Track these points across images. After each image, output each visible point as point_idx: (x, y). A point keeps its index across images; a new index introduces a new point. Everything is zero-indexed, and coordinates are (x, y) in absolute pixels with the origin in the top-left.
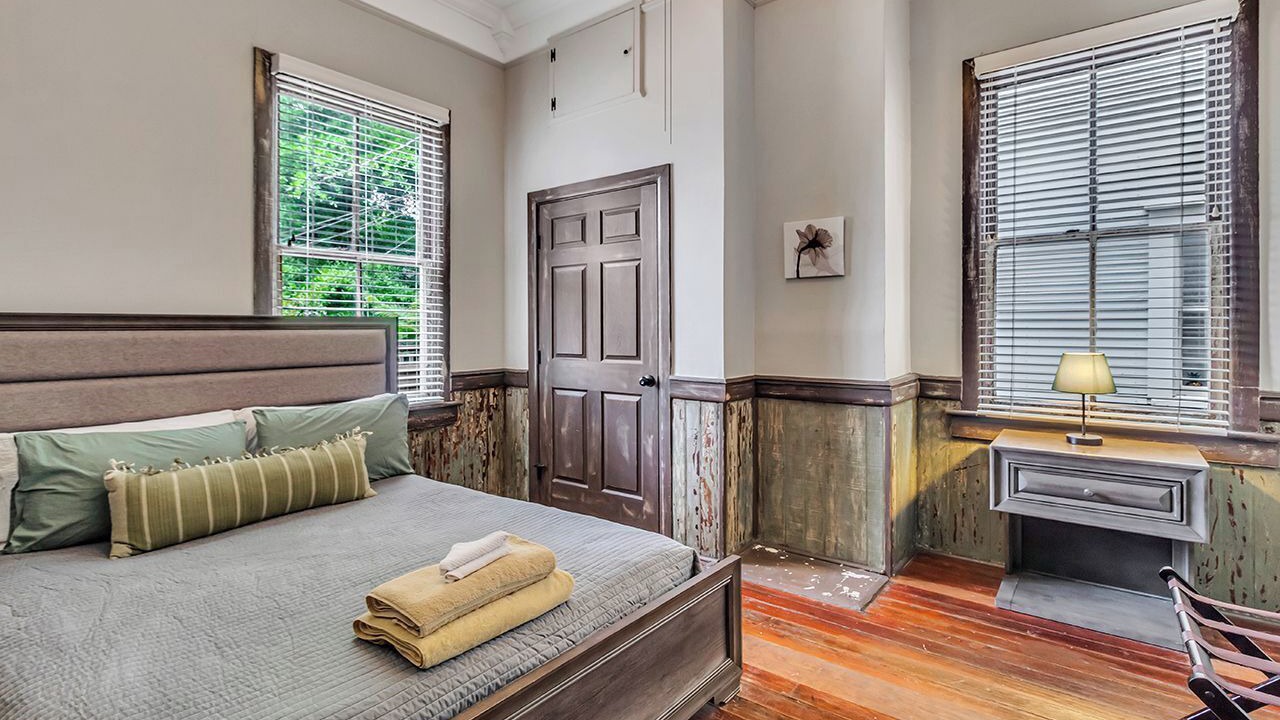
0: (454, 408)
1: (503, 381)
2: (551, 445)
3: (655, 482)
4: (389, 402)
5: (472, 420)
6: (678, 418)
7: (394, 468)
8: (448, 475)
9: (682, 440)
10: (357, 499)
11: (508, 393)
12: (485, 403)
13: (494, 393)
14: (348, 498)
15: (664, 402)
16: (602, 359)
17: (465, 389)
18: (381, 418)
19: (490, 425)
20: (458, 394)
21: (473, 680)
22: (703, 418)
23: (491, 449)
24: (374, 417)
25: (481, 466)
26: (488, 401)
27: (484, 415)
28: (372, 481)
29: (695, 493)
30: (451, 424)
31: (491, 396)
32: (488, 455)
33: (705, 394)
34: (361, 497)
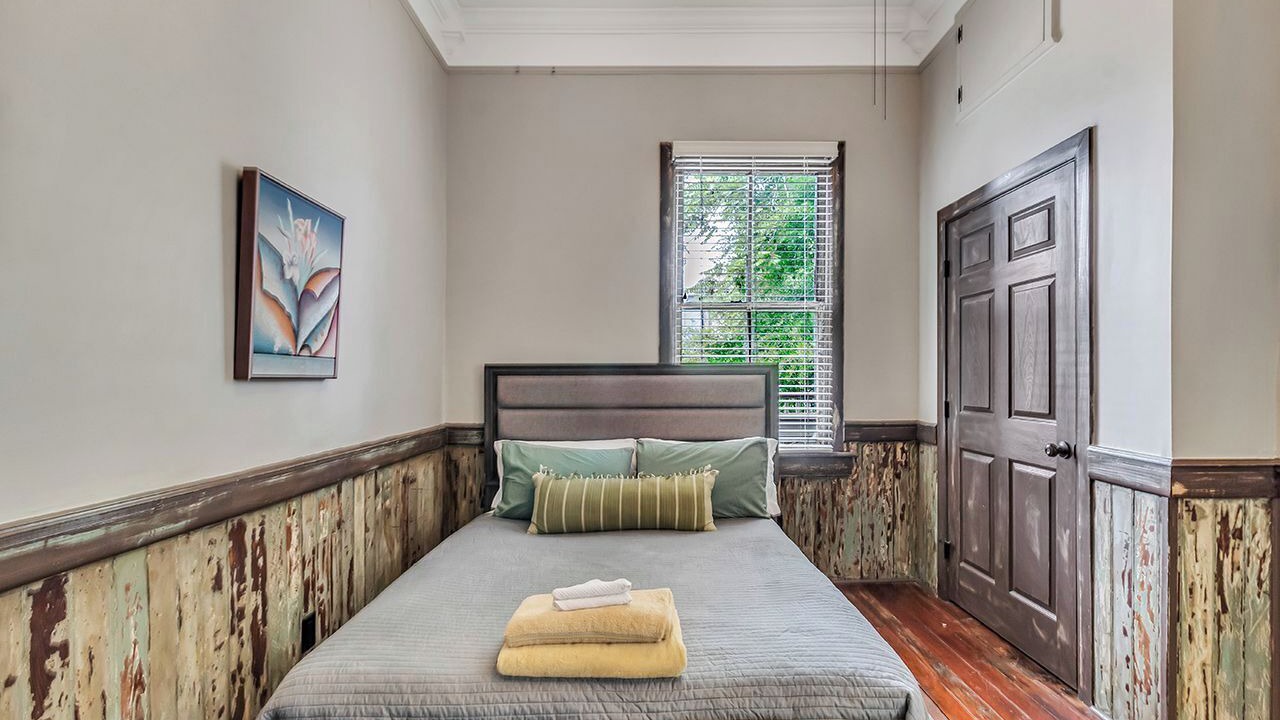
0: (849, 460)
1: (913, 434)
2: (959, 519)
3: (1071, 599)
4: (746, 445)
5: (872, 475)
6: (1102, 512)
7: (748, 510)
8: (842, 531)
9: (1107, 546)
10: (697, 530)
11: (921, 450)
12: (890, 458)
13: (902, 449)
14: (686, 528)
15: (1082, 484)
16: (1010, 416)
17: (863, 440)
18: (737, 459)
19: (897, 484)
20: (853, 446)
21: (531, 705)
22: (1137, 518)
23: (899, 512)
24: (727, 458)
25: (885, 529)
26: (895, 457)
27: (888, 472)
28: (715, 518)
29: (1125, 633)
30: (847, 477)
31: (899, 451)
32: (894, 517)
33: (1139, 480)
34: (701, 529)
